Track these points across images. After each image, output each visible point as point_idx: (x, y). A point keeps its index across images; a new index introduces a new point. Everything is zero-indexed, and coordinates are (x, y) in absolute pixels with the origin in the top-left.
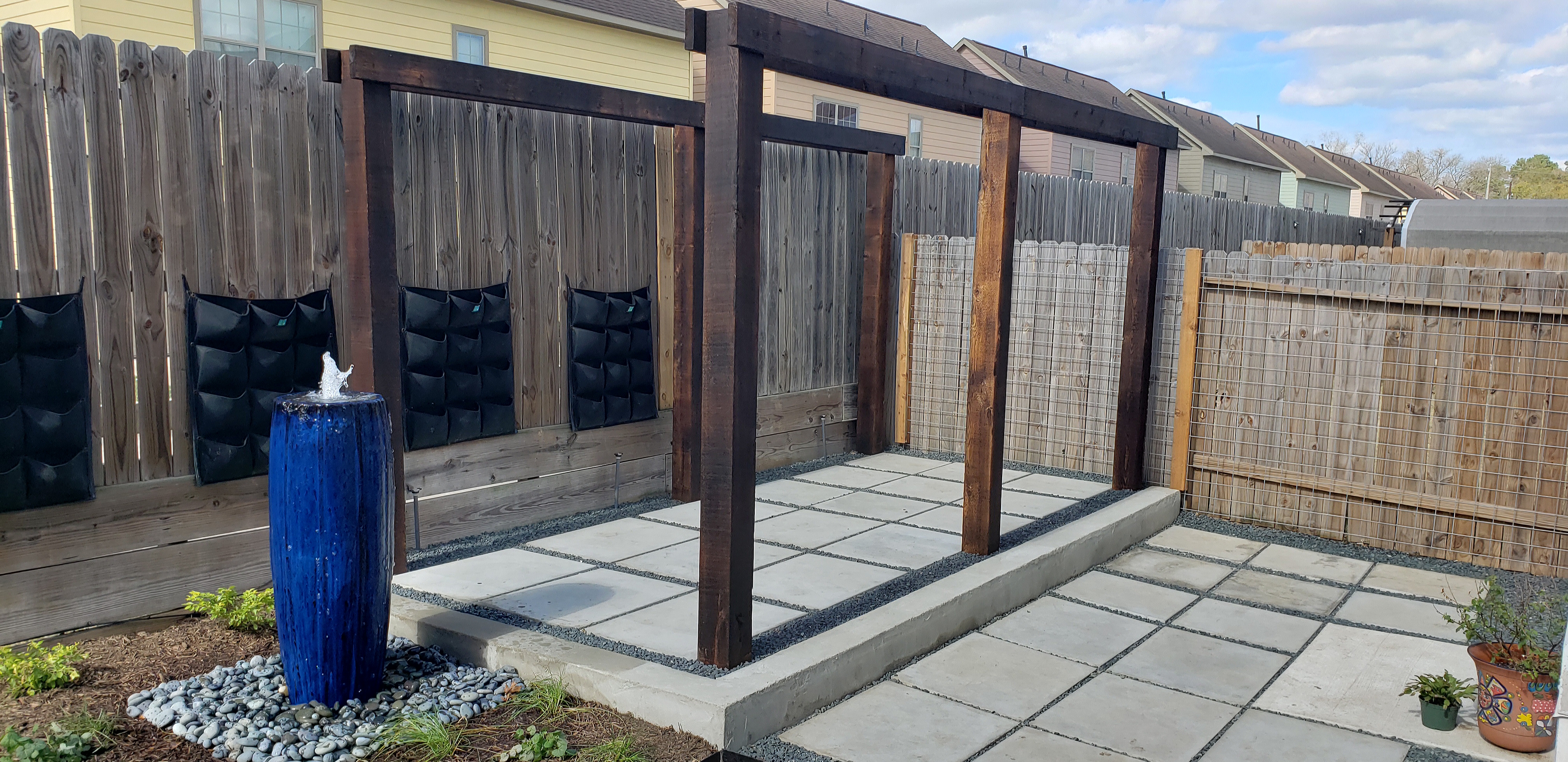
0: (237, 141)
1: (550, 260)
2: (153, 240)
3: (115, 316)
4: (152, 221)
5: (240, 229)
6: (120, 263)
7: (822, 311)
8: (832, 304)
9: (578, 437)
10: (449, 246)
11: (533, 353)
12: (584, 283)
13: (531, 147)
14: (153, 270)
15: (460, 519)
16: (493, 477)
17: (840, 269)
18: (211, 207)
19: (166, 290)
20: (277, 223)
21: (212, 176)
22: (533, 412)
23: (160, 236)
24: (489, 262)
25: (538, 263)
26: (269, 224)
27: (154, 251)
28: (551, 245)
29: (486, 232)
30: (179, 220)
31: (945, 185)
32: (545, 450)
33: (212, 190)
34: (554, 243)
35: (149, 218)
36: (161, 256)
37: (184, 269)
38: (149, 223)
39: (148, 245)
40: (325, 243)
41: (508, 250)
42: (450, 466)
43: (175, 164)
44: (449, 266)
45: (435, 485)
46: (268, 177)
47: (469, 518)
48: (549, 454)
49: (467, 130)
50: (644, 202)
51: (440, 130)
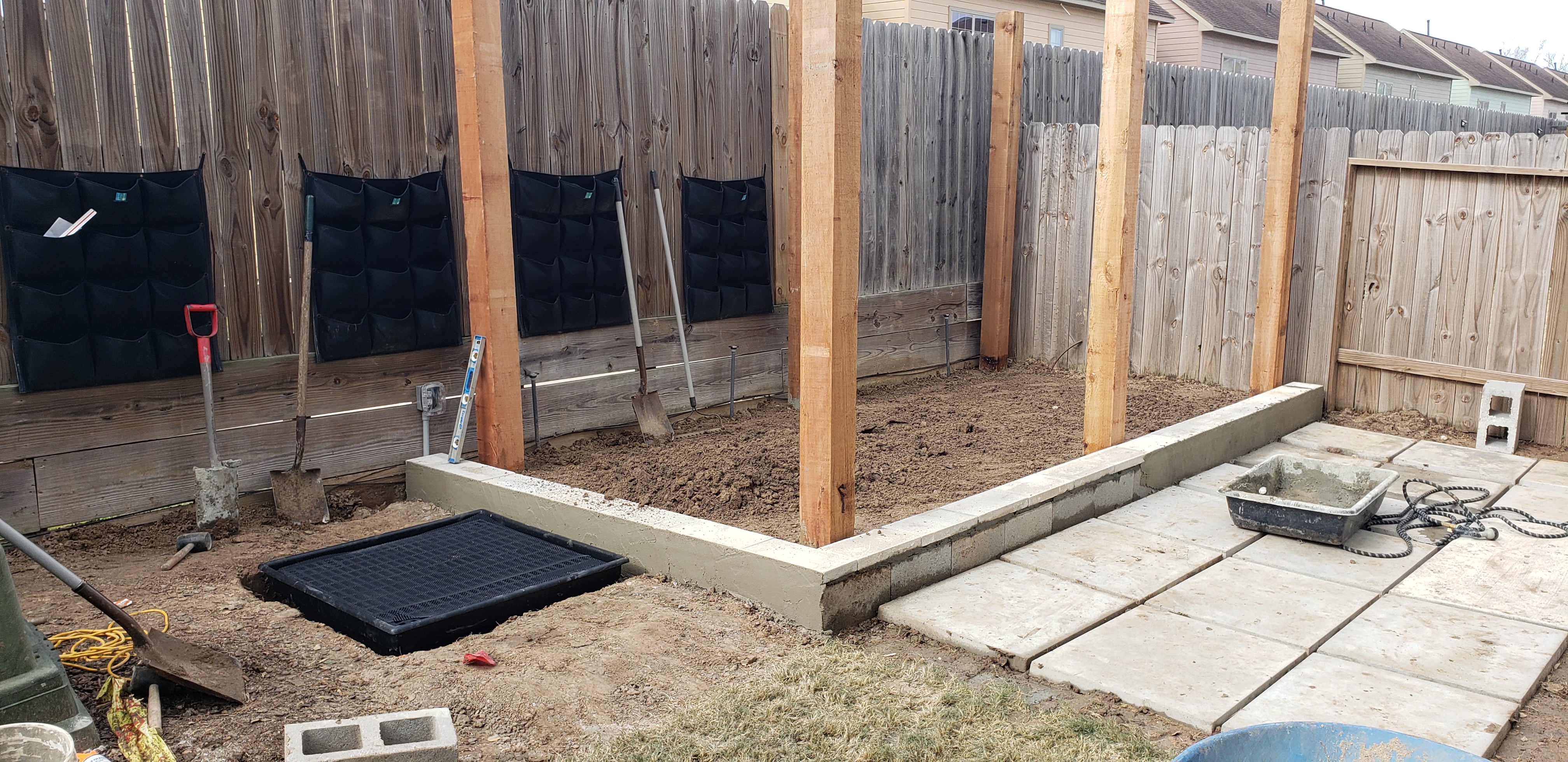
0: (349, 20)
1: (663, 147)
2: (269, 118)
3: (235, 193)
4: (268, 100)
5: (353, 108)
6: (238, 141)
7: (946, 204)
8: (956, 198)
9: (694, 329)
10: (561, 131)
11: (647, 243)
12: (698, 171)
13: (642, 30)
14: (270, 149)
15: (578, 406)
16: (610, 366)
17: (965, 161)
18: (325, 84)
19: (283, 169)
20: (390, 103)
21: (325, 54)
22: (648, 302)
23: (275, 114)
24: (602, 147)
25: (651, 148)
26: (382, 104)
27: (271, 130)
28: (664, 131)
29: (598, 117)
30: (294, 99)
31: (1078, 74)
32: (661, 341)
33: (325, 69)
34: (667, 130)
35: (265, 96)
36: (277, 134)
37: (300, 148)
38: (265, 100)
39: (264, 123)
40: (437, 125)
41: (621, 135)
42: (566, 353)
43: (288, 42)
44: (561, 151)
45: (552, 371)
46: (380, 57)
47: (588, 404)
48: (665, 345)
49: (578, 11)
50: (759, 88)
51: (551, 10)
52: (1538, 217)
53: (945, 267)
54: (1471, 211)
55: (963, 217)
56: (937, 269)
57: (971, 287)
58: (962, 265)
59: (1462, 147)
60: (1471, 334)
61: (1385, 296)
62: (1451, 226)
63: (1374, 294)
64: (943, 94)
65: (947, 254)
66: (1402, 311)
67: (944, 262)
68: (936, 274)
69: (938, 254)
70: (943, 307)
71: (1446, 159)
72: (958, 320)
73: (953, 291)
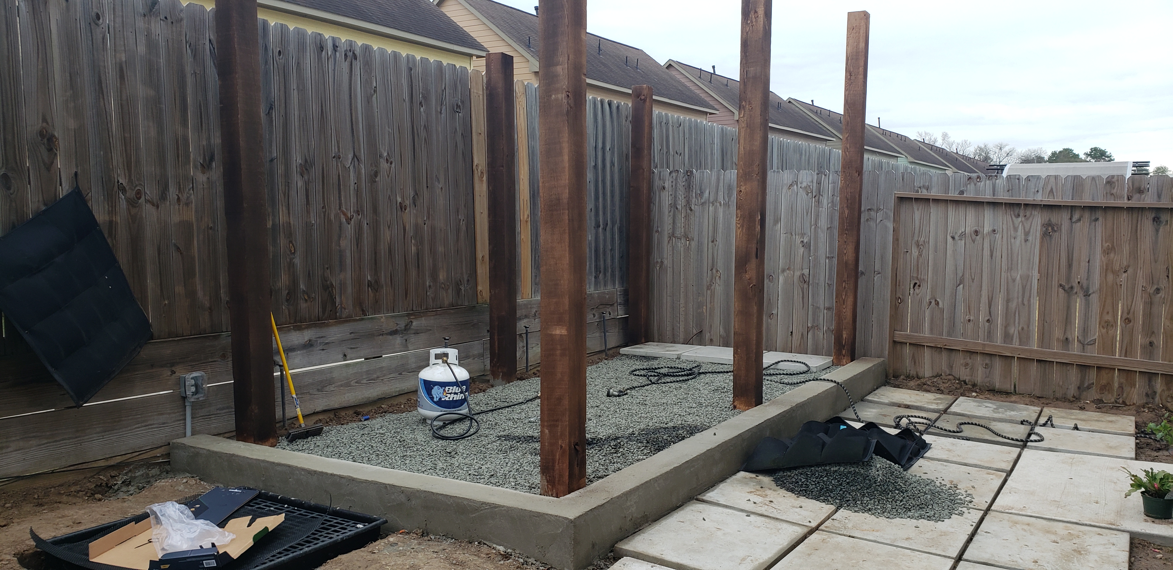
0: (124, 59)
1: (388, 176)
2: (48, 140)
3: (14, 204)
4: (47, 123)
5: (127, 135)
6: (18, 158)
7: (600, 229)
8: (607, 224)
9: (414, 324)
10: (306, 161)
11: (376, 253)
13: (371, 83)
14: (49, 166)
15: (318, 390)
16: (345, 355)
18: (102, 115)
19: (61, 185)
20: (160, 131)
21: (102, 88)
22: (377, 302)
23: (54, 136)
24: (339, 176)
25: (378, 178)
26: (153, 133)
27: (50, 150)
28: (389, 164)
29: (336, 150)
30: (72, 124)
31: (687, 136)
32: (387, 334)
33: (101, 100)
34: (391, 163)
35: (44, 120)
36: (56, 154)
37: (77, 167)
38: (45, 124)
39: (44, 144)
40: (202, 152)
41: (354, 166)
42: (309, 345)
43: (68, 75)
44: (306, 177)
45: (297, 361)
46: (151, 93)
47: (327, 389)
48: (391, 337)
49: (320, 65)
50: (462, 134)
51: (298, 63)
52: (1027, 234)
53: (601, 276)
54: (981, 230)
55: (613, 239)
56: (595, 277)
57: (620, 292)
58: (613, 275)
59: (972, 185)
60: (987, 318)
61: (925, 292)
62: (969, 241)
63: (917, 291)
64: (596, 146)
65: (602, 266)
66: (938, 303)
67: (600, 272)
68: (595, 281)
69: (596, 266)
70: (601, 307)
71: (962, 193)
72: (612, 316)
73: (607, 294)
